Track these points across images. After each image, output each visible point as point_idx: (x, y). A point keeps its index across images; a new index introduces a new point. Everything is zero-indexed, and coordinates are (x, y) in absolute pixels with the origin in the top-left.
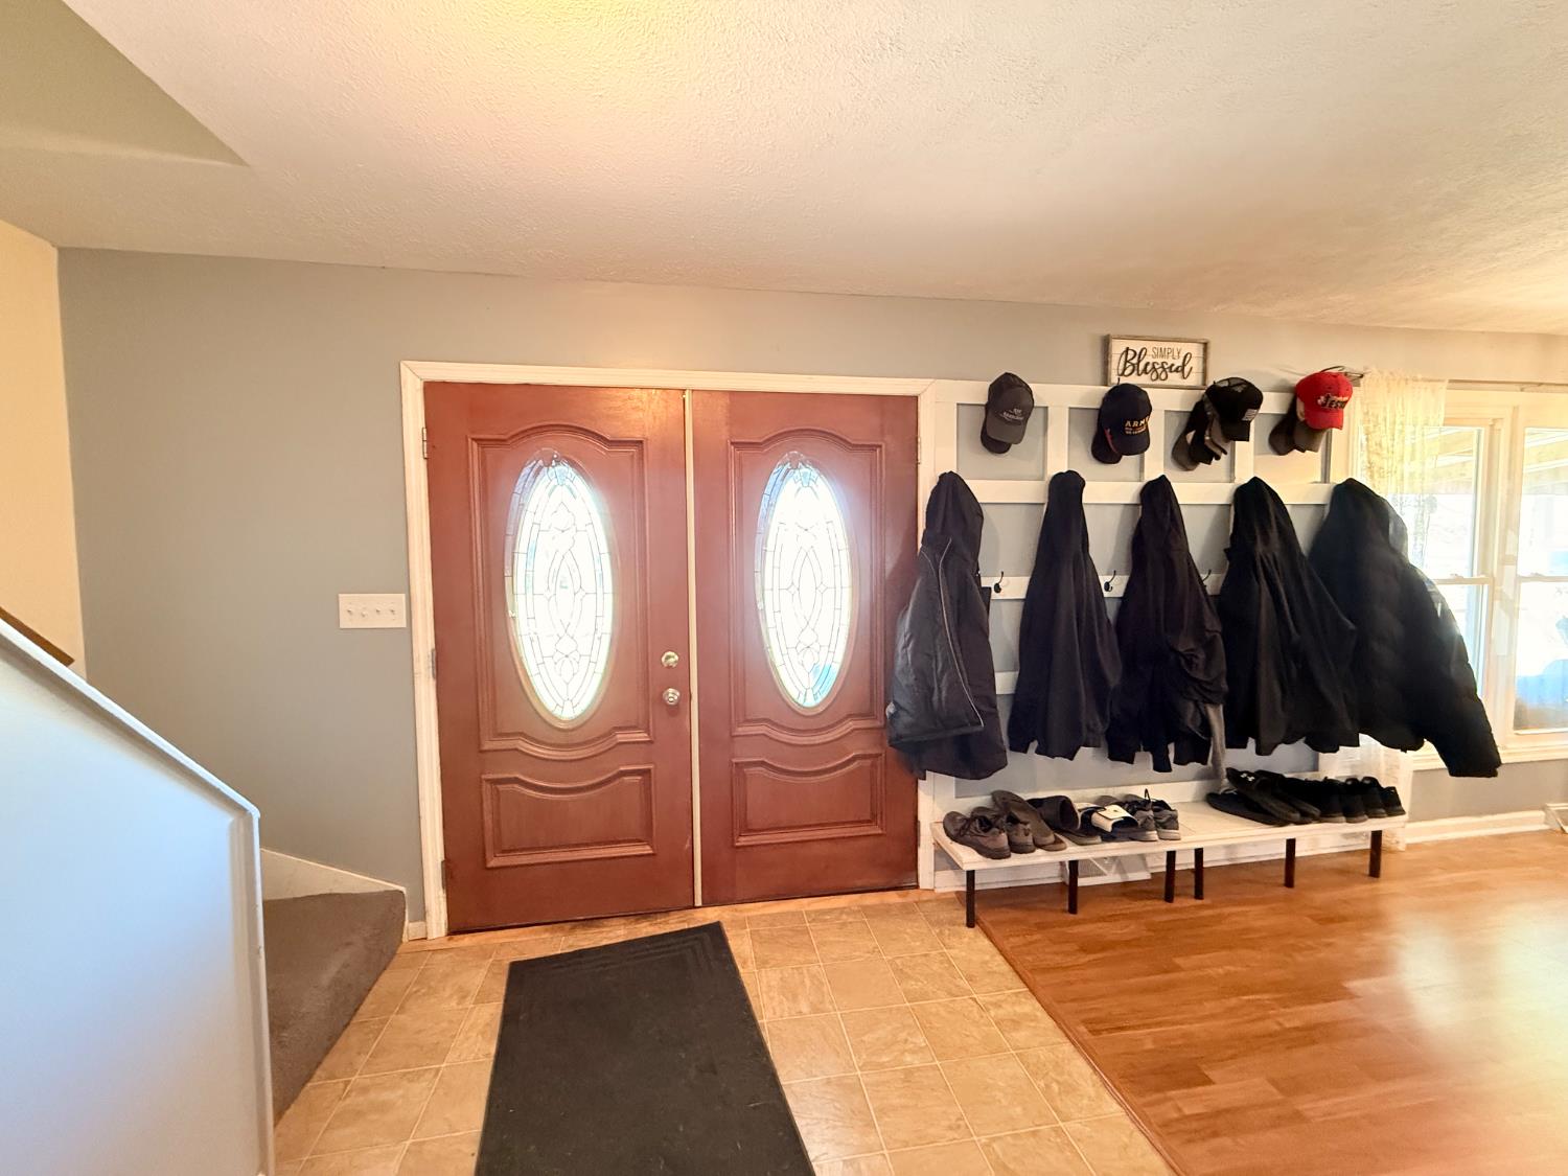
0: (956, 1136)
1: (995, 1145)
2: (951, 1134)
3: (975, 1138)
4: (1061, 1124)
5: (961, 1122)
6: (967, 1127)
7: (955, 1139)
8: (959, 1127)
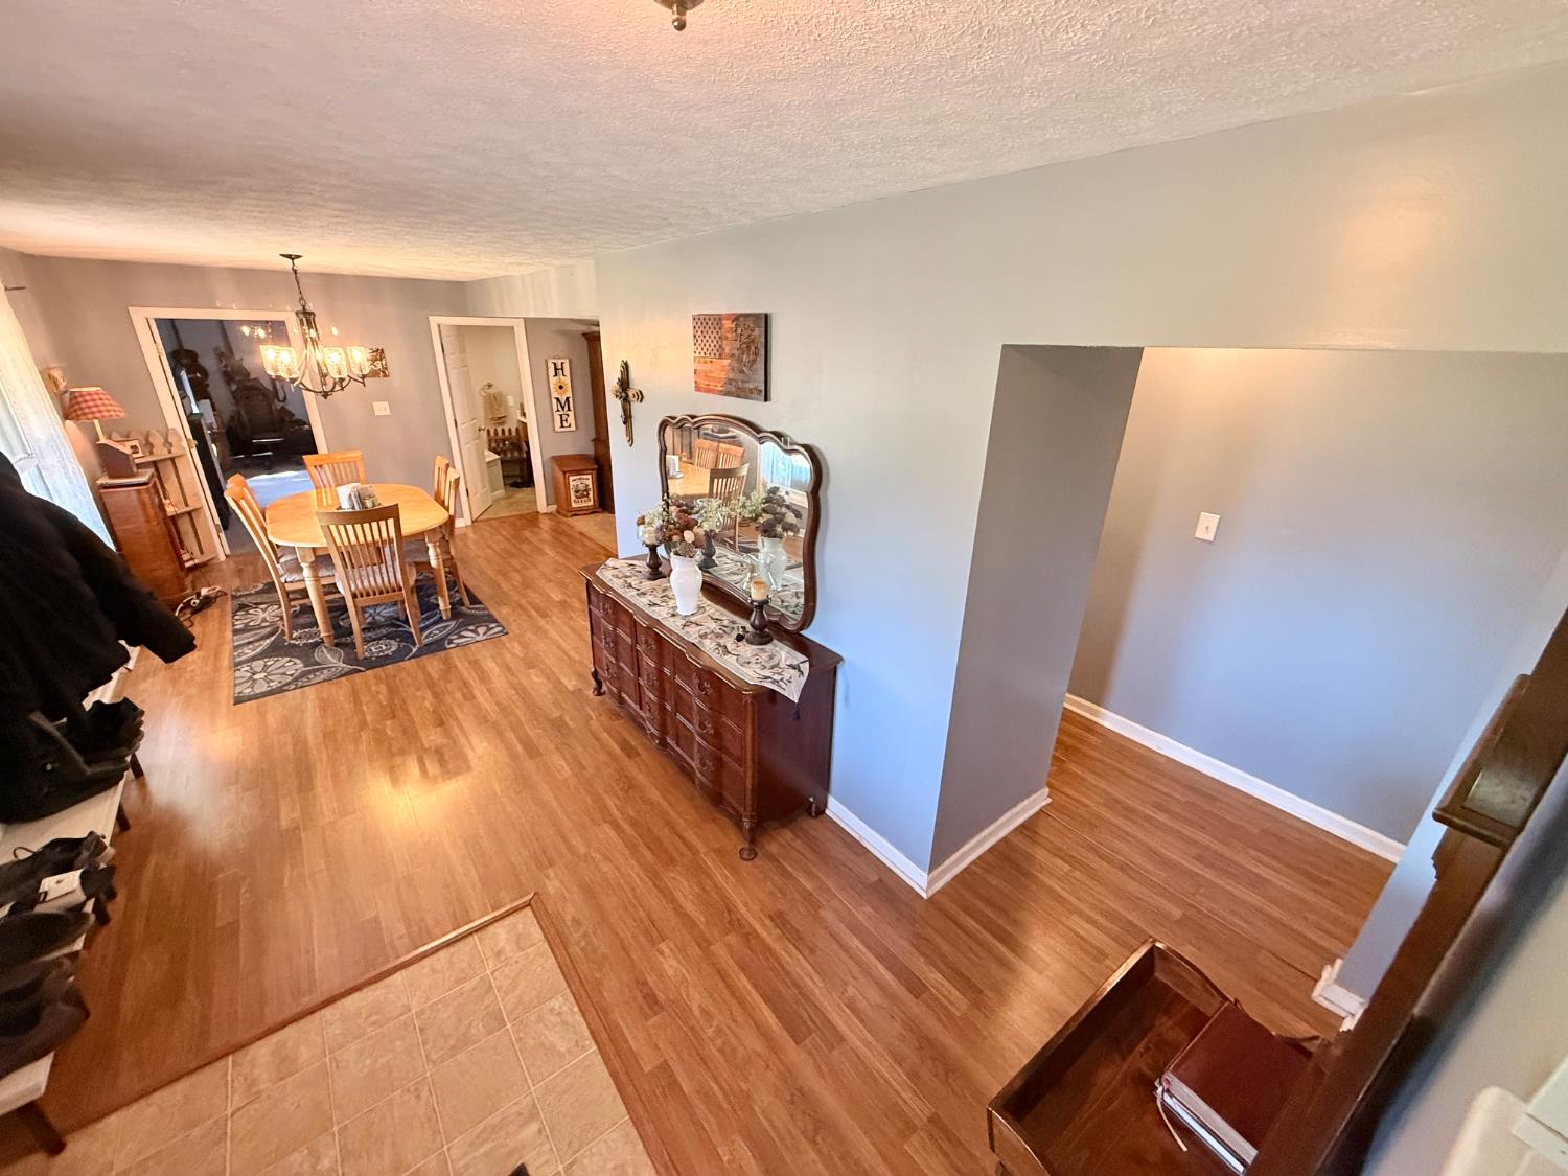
0: (427, 1089)
1: (435, 1057)
2: (425, 1094)
3: (428, 1074)
4: (413, 1011)
5: (412, 1089)
6: (417, 1083)
7: (429, 1090)
8: (416, 1090)
